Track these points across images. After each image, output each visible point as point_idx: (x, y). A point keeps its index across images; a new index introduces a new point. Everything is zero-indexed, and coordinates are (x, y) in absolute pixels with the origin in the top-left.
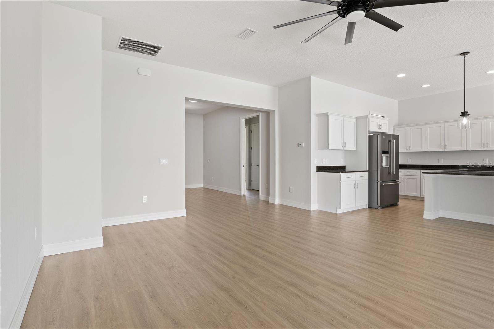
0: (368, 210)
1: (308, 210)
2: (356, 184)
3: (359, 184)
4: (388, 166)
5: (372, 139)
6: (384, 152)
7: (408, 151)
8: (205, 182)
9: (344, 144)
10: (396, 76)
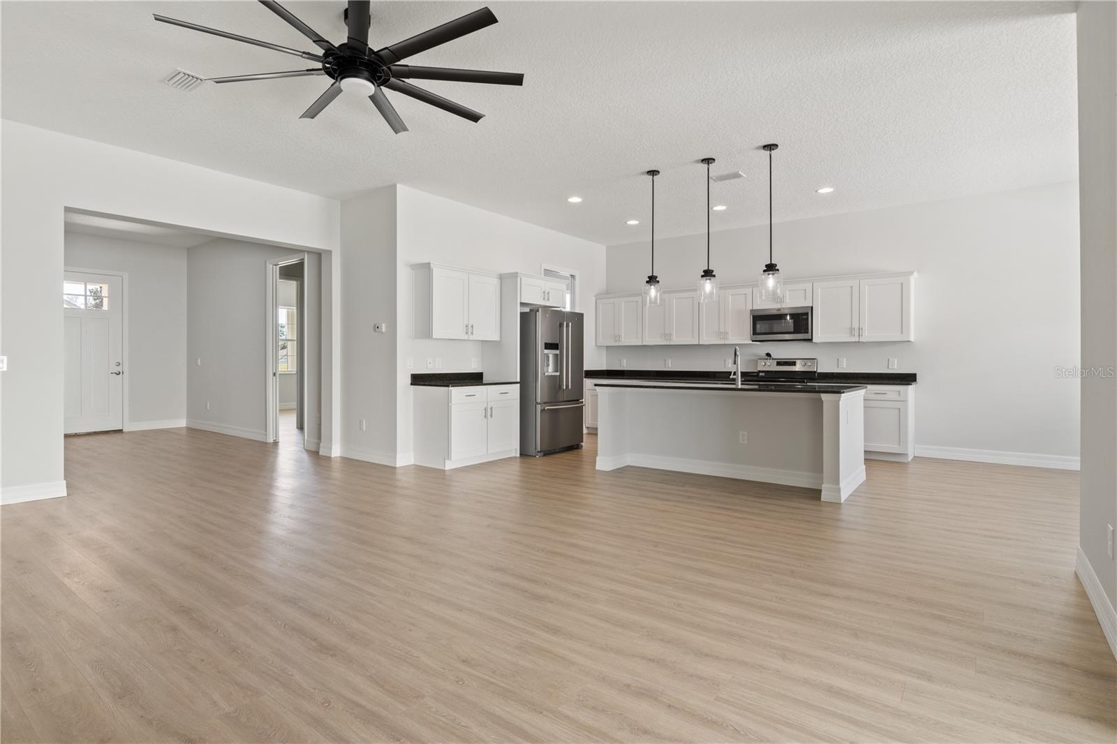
0: (518, 460)
1: (392, 467)
2: (489, 411)
3: (493, 409)
4: (558, 374)
5: (527, 319)
6: (549, 346)
7: (617, 344)
8: (191, 415)
9: (469, 329)
10: (567, 200)
